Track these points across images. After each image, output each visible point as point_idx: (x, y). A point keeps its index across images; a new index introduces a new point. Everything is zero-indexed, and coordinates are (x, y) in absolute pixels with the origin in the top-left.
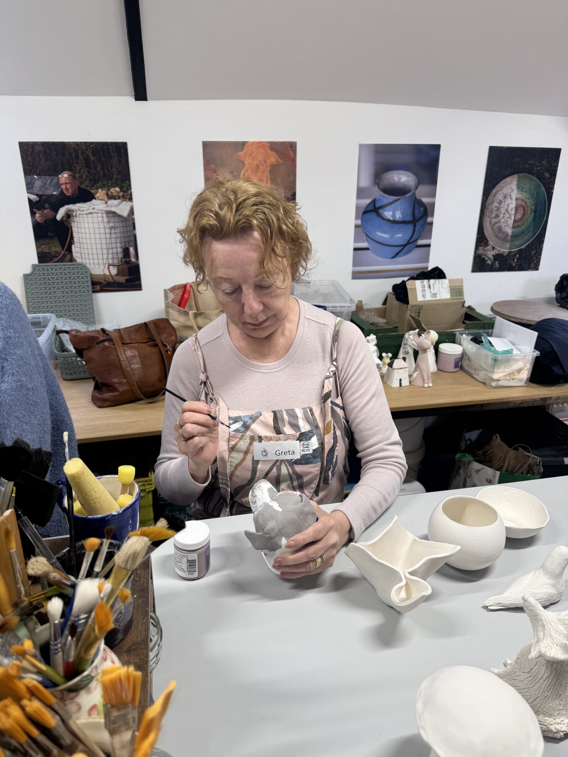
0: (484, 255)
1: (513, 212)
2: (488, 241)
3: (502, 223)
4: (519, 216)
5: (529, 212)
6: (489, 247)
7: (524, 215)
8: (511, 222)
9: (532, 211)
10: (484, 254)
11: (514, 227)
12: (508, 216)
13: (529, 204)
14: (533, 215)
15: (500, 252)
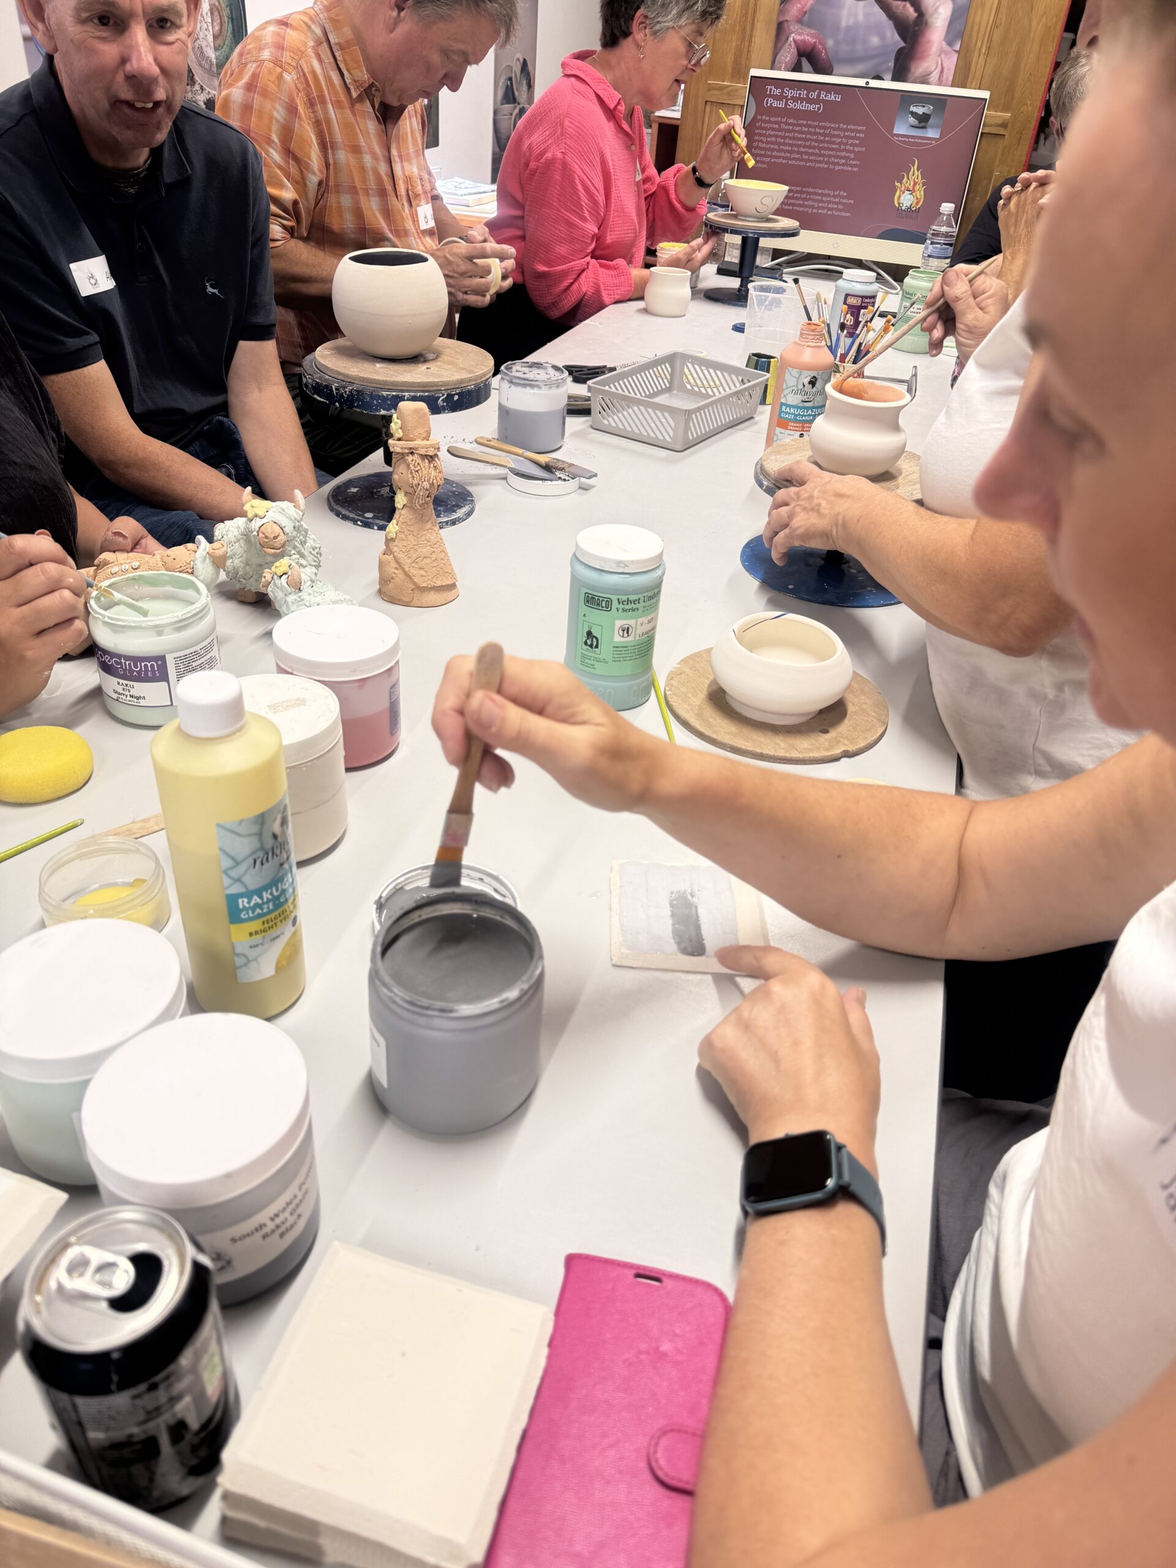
0: (195, 102)
1: (209, 20)
2: (193, 75)
3: (201, 40)
4: (217, 28)
5: (226, 19)
6: (197, 87)
7: (221, 24)
8: (210, 38)
9: (228, 17)
10: (194, 99)
11: (216, 49)
12: (205, 26)
13: (223, 5)
14: (230, 24)
15: (210, 96)
